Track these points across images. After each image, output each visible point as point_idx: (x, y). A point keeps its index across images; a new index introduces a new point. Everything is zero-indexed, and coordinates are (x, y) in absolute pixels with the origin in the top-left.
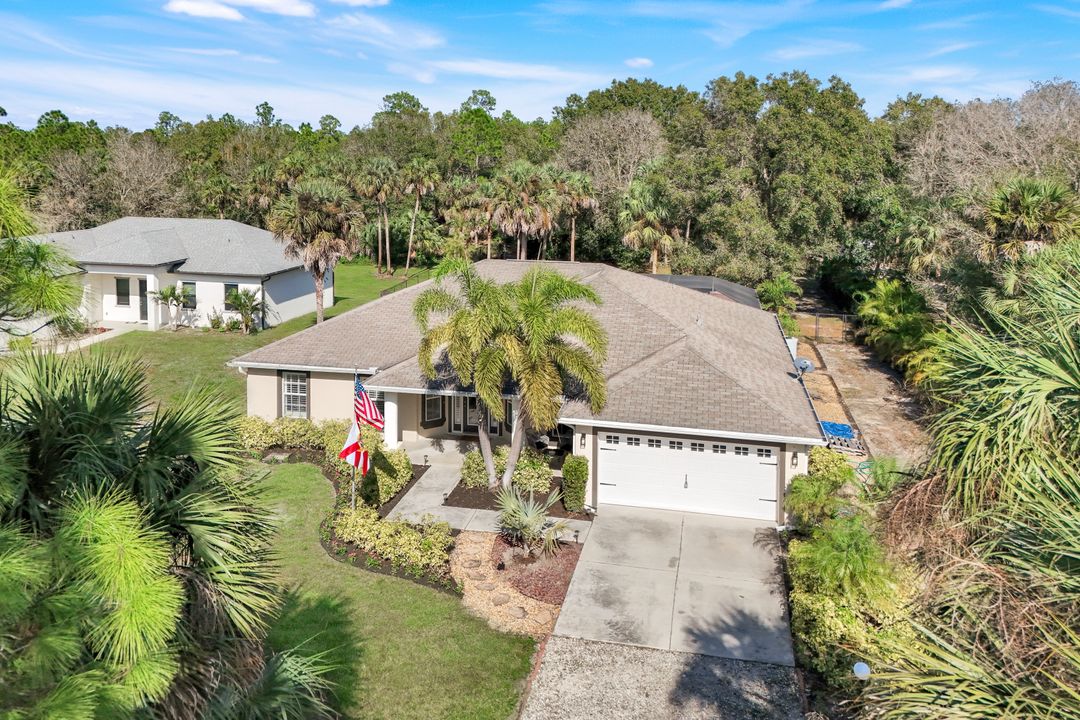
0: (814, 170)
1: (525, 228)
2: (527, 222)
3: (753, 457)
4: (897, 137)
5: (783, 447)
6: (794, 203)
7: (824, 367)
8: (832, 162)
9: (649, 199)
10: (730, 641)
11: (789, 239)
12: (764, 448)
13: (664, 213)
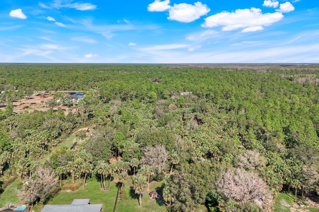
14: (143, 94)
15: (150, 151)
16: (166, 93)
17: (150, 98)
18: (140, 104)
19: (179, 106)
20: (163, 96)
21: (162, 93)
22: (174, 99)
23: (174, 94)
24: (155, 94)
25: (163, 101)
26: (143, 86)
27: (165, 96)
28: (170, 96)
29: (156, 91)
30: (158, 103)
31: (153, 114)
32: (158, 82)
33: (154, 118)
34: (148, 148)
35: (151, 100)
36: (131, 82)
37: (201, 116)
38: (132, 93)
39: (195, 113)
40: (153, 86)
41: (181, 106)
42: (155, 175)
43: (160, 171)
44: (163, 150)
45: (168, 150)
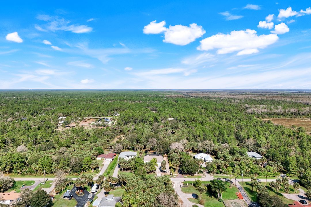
7: (165, 159)
12: (161, 162)
14: (146, 120)
15: (150, 140)
16: (159, 118)
17: (150, 122)
18: (145, 125)
19: (166, 126)
20: (157, 121)
21: (156, 119)
22: (163, 122)
23: (164, 119)
24: (153, 119)
25: (157, 123)
26: (145, 114)
27: (158, 121)
28: (162, 120)
29: (153, 118)
30: (154, 125)
31: (151, 129)
32: (155, 110)
33: (152, 131)
34: (150, 139)
35: (150, 123)
36: (138, 111)
37: (174, 130)
38: (139, 118)
39: (172, 129)
40: (151, 114)
41: (167, 126)
42: (152, 147)
43: (154, 146)
44: (155, 139)
45: (157, 139)
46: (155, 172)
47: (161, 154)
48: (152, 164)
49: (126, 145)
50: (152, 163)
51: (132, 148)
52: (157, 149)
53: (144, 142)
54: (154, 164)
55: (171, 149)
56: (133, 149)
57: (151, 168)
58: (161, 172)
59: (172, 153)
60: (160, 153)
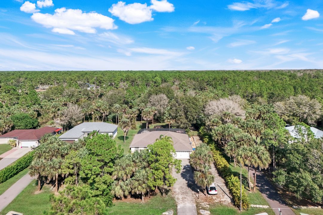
0: (192, 112)
1: (148, 119)
2: (148, 118)
3: (187, 152)
4: (203, 106)
5: (189, 151)
6: (190, 117)
7: (194, 141)
8: (194, 111)
9: (169, 115)
10: (186, 166)
11: (189, 122)
12: (188, 151)
13: (171, 117)
14: (148, 80)
15: (154, 98)
16: (170, 79)
17: (155, 83)
24: (159, 79)
34: (152, 96)
35: (156, 85)
42: (158, 115)
43: (162, 111)
44: (165, 97)
45: (169, 97)
46: (167, 191)
47: (183, 128)
48: (157, 161)
49: (97, 110)
50: (156, 154)
51: (110, 117)
52: (170, 115)
53: (138, 105)
54: (162, 160)
55: (207, 116)
56: (115, 120)
57: (150, 175)
58: (193, 189)
59: (218, 122)
60: (178, 127)
